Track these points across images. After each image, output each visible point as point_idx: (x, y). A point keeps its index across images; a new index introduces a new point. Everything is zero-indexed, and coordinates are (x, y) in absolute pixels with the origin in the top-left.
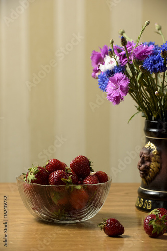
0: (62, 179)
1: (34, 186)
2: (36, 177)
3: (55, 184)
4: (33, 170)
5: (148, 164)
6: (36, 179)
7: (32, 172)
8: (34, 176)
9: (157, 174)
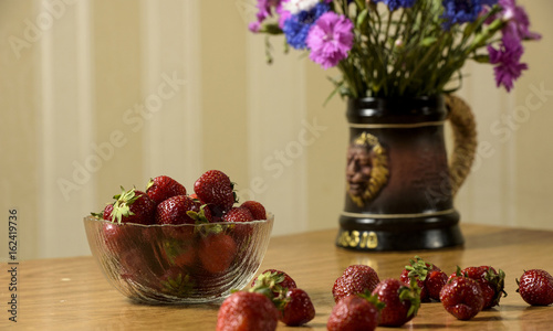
0: (188, 212)
1: (128, 228)
2: (131, 210)
3: (174, 223)
4: (125, 197)
5: (366, 171)
6: (131, 214)
7: (121, 203)
8: (128, 208)
9: (383, 186)
